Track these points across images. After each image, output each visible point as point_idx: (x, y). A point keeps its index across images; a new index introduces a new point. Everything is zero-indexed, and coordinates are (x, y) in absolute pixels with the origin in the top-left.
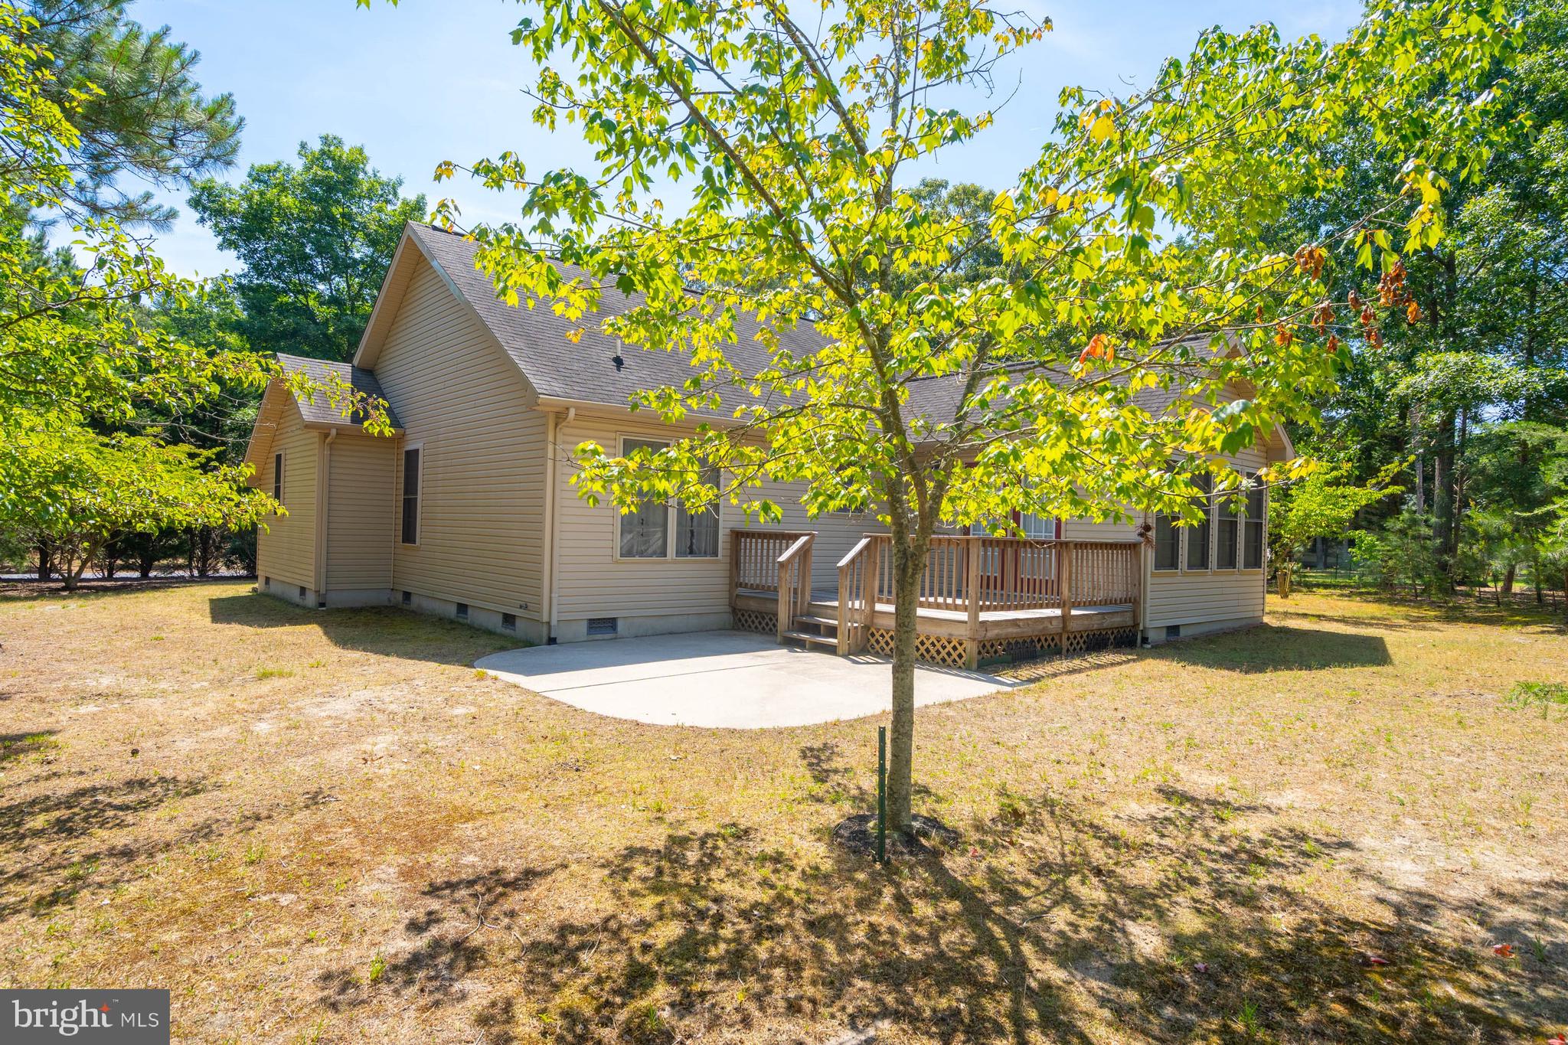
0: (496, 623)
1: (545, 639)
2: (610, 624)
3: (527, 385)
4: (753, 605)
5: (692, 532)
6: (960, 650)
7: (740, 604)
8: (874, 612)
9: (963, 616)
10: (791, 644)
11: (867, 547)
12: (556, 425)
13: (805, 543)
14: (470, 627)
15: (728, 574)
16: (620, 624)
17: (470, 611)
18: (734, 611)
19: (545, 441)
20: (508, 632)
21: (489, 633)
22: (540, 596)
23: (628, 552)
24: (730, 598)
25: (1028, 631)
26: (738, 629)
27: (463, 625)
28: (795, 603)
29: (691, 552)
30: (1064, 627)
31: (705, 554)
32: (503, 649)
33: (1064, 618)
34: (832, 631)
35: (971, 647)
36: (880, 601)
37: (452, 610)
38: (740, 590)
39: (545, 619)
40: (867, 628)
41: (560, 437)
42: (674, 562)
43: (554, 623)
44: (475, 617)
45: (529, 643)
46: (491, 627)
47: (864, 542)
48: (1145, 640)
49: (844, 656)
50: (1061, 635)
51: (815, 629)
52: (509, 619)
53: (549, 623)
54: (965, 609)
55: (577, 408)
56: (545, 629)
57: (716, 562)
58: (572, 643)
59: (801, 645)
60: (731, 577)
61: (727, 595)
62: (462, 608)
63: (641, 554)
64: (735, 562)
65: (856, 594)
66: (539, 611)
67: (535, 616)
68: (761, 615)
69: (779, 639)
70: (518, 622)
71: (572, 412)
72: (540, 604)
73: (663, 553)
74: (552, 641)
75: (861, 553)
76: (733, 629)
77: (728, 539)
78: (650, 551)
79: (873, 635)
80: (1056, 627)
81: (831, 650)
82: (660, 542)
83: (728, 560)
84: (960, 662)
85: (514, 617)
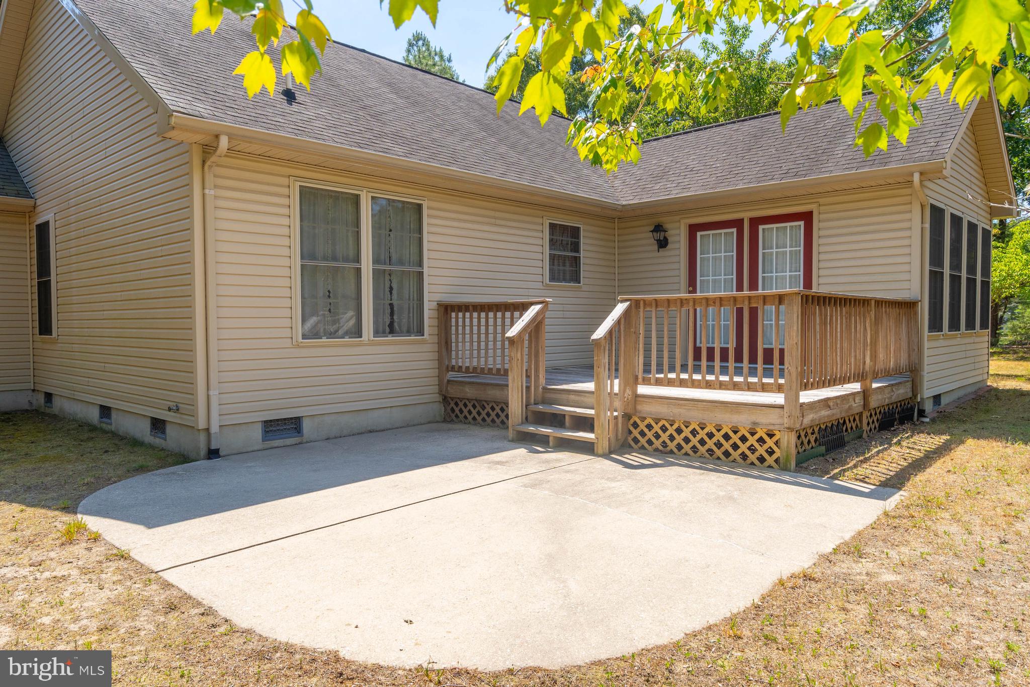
0: (142, 430)
1: (203, 452)
2: (294, 425)
3: (157, 104)
4: (470, 392)
5: (391, 305)
6: (770, 443)
7: (453, 391)
8: (637, 396)
9: (778, 399)
10: (526, 439)
11: (626, 314)
12: (204, 162)
13: (538, 313)
14: (114, 435)
15: (436, 356)
16: (306, 425)
17: (114, 415)
18: (445, 399)
19: (189, 185)
20: (157, 441)
21: (135, 443)
22: (193, 393)
23: (312, 334)
24: (440, 385)
25: (836, 413)
26: (452, 421)
27: (105, 432)
28: (528, 388)
29: (392, 331)
30: (865, 405)
31: (409, 332)
32: (142, 469)
33: (865, 393)
34: (586, 423)
35: (789, 441)
36: (647, 382)
37: (94, 415)
38: (451, 375)
39: (202, 425)
40: (627, 416)
41: (209, 178)
42: (371, 344)
43: (214, 429)
44: (122, 423)
45: (184, 458)
46: (138, 435)
47: (620, 309)
48: (922, 413)
49: (606, 456)
50: (861, 414)
51: (557, 420)
52: (158, 425)
53: (207, 430)
54: (779, 389)
55: (231, 138)
56: (202, 437)
57: (424, 342)
58: (243, 453)
59: (543, 441)
60: (440, 360)
61: (435, 381)
62: (105, 411)
63: (332, 335)
64: (445, 342)
65: (615, 371)
66: (194, 414)
67: (187, 420)
68: (480, 403)
69: (511, 434)
70: (169, 429)
71: (224, 142)
72: (193, 404)
73: (359, 334)
74: (213, 454)
75: (619, 322)
76: (445, 421)
77: (435, 314)
78: (340, 332)
79: (636, 425)
80: (857, 405)
81: (587, 448)
82: (352, 322)
83: (435, 339)
84: (770, 460)
85: (163, 422)
